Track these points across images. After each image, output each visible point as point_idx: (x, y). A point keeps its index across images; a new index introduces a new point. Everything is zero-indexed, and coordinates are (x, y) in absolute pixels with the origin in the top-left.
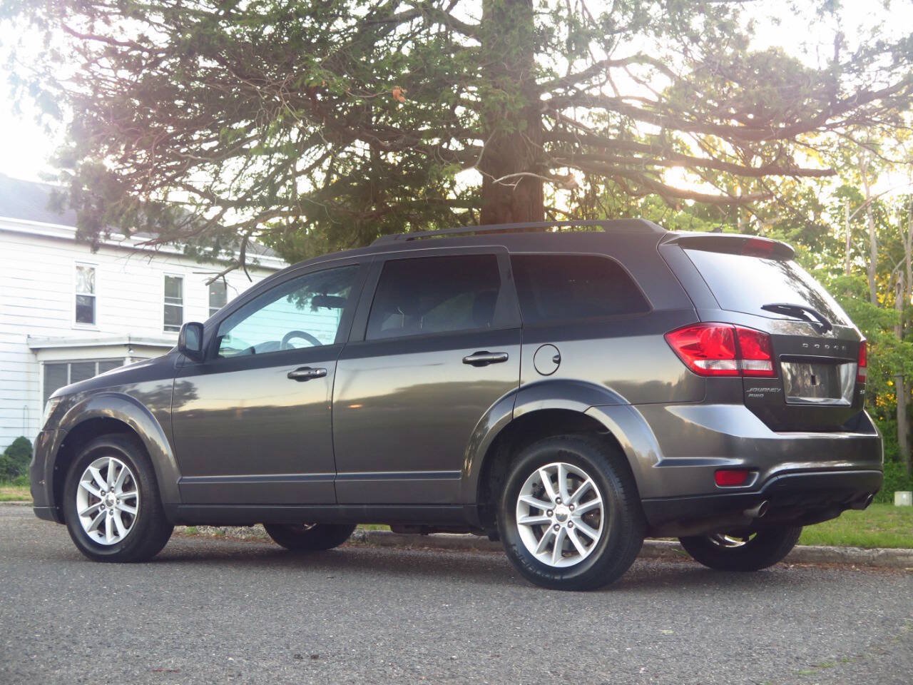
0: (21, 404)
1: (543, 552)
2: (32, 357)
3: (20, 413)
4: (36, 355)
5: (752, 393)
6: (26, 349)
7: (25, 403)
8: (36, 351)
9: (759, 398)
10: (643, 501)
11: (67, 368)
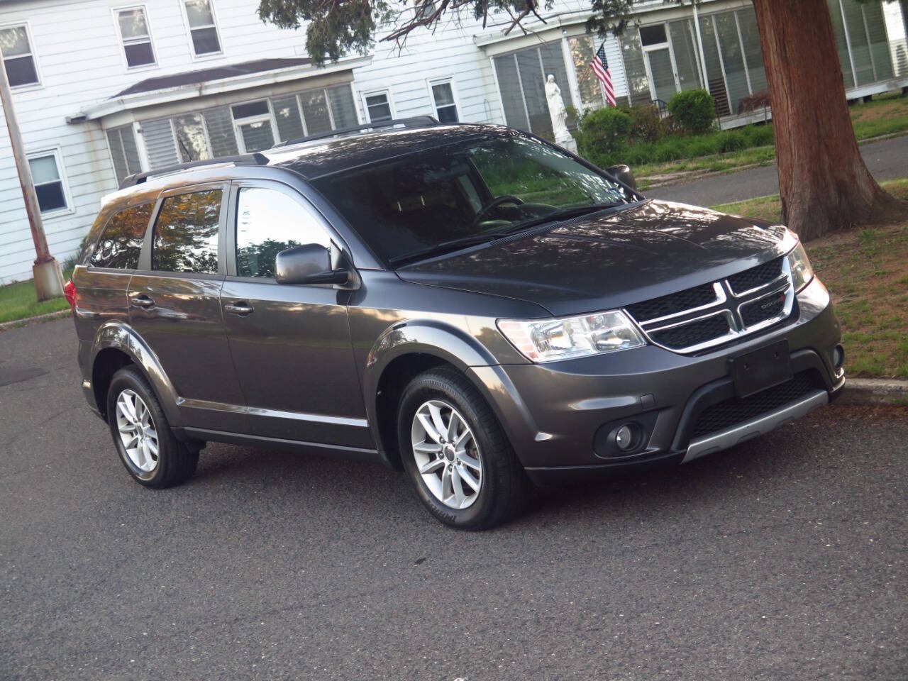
0: (481, 99)
2: (481, 55)
3: (482, 108)
4: (485, 51)
6: (474, 48)
7: (485, 97)
8: (483, 48)
11: (513, 58)
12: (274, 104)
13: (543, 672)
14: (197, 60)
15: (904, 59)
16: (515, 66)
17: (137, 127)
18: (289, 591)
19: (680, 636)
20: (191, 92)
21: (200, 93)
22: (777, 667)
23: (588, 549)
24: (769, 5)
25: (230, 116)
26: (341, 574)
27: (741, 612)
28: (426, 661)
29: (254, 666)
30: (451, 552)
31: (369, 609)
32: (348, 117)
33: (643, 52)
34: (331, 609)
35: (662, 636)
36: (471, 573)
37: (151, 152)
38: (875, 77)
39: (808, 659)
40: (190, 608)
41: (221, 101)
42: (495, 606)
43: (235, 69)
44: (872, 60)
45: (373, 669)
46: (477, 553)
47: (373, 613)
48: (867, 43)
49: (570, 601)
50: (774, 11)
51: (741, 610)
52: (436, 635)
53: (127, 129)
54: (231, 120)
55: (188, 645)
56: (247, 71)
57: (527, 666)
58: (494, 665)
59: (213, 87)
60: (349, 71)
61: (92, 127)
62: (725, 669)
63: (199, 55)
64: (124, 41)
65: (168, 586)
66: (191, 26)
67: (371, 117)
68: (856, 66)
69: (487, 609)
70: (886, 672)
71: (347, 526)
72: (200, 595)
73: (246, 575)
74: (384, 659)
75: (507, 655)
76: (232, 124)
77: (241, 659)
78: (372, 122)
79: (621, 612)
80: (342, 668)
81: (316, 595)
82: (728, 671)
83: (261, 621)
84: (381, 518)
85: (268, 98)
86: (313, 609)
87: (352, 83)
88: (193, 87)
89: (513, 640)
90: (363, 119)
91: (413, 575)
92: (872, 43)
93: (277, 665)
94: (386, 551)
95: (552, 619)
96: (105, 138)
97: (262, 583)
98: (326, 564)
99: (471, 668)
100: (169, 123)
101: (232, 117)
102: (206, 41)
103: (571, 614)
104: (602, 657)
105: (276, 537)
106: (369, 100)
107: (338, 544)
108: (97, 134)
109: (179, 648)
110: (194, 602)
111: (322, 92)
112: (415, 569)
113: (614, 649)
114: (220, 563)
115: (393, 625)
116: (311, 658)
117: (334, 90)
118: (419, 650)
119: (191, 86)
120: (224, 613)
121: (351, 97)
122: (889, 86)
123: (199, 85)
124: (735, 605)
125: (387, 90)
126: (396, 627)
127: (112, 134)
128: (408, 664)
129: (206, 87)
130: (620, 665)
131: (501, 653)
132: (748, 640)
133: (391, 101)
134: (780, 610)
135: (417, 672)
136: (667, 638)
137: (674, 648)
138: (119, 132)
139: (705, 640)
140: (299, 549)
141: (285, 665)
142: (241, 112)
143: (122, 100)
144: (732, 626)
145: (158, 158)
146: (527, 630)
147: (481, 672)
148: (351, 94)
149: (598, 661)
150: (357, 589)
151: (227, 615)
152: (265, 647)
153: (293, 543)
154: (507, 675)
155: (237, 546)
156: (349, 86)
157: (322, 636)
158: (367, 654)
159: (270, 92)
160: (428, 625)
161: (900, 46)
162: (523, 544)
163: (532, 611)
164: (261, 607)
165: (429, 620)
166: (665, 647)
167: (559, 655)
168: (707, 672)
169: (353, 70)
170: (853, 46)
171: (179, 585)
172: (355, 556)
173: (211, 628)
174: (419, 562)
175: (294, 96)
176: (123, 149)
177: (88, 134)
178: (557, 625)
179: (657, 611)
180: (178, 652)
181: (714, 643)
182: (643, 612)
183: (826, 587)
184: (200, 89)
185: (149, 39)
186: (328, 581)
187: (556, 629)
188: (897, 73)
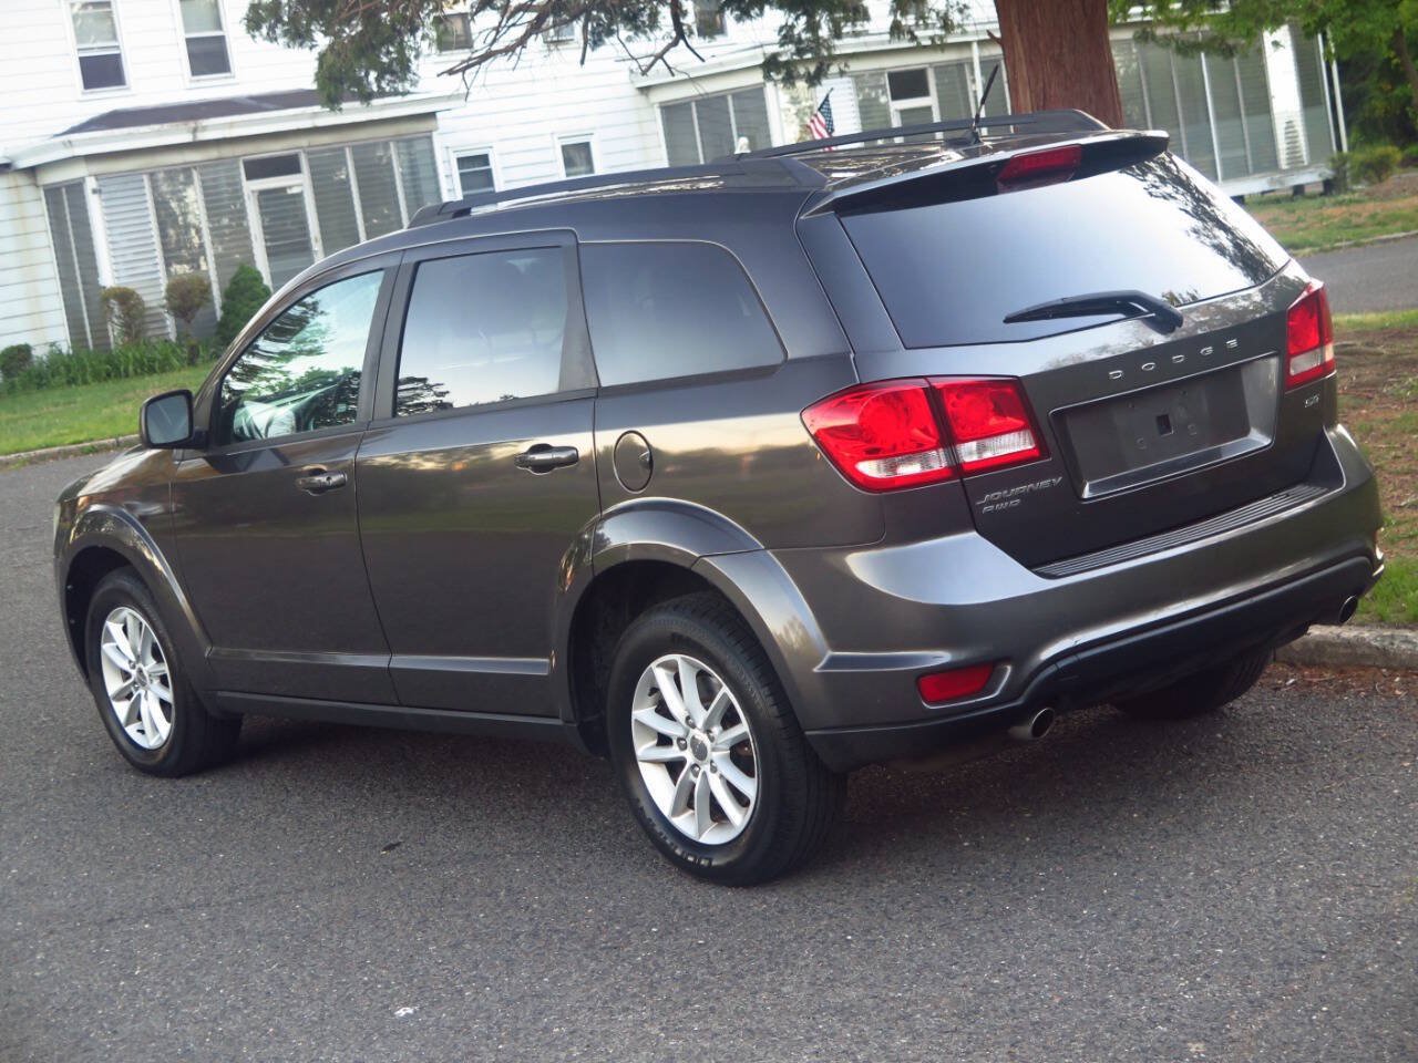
1: (684, 811)
2: (641, 99)
4: (647, 95)
5: (990, 502)
6: (630, 90)
8: (645, 90)
9: (1010, 509)
10: (807, 733)
11: (690, 109)
12: (310, 160)
13: (526, 1003)
14: (193, 85)
15: (1296, 142)
16: (692, 121)
17: (91, 184)
18: (195, 883)
19: (728, 959)
20: (178, 134)
21: (195, 136)
22: (847, 1005)
23: (633, 838)
24: (1025, 53)
25: (240, 174)
26: (274, 860)
27: (820, 930)
28: (365, 983)
29: (122, 983)
30: (439, 836)
31: (302, 911)
32: (426, 187)
33: (892, 110)
34: (248, 910)
35: (703, 960)
36: (458, 866)
37: (112, 225)
38: (1251, 168)
39: (892, 994)
40: (47, 901)
41: (227, 152)
42: (482, 911)
43: (254, 103)
44: (1247, 142)
45: (290, 993)
46: (475, 838)
47: (308, 915)
48: (1240, 115)
49: (588, 908)
50: (1031, 61)
51: (822, 927)
52: (390, 948)
53: (76, 188)
54: (241, 180)
55: (34, 953)
56: (271, 107)
57: (506, 994)
58: (460, 992)
59: (215, 128)
60: (432, 115)
61: (22, 180)
62: (775, 1005)
63: (196, 78)
64: (79, 50)
65: (22, 870)
66: (186, 32)
67: (464, 189)
68: (1223, 147)
69: (469, 915)
70: (992, 1014)
71: (299, 795)
72: (65, 885)
73: (137, 860)
74: (308, 979)
75: (482, 978)
76: (241, 189)
77: (104, 974)
78: (464, 197)
79: (655, 926)
80: (246, 989)
81: (231, 891)
82: (779, 1008)
83: (146, 923)
84: (350, 785)
85: (300, 150)
86: (224, 909)
87: (434, 134)
88: (183, 127)
89: (496, 959)
90: (449, 190)
91: (376, 865)
92: (1247, 115)
93: (156, 983)
94: (347, 830)
95: (557, 931)
96: (40, 199)
97: (158, 869)
98: (256, 846)
99: (427, 994)
100: (142, 180)
101: (243, 176)
102: (208, 56)
103: (585, 925)
104: (612, 985)
105: (193, 807)
106: (462, 162)
107: (280, 819)
108: (29, 193)
109: (19, 958)
110: (55, 893)
111: (386, 145)
112: (381, 856)
113: (632, 975)
114: (104, 841)
115: (332, 933)
116: (205, 975)
117: (407, 142)
118: (360, 968)
119: (181, 125)
120: (95, 909)
121: (433, 157)
122: (1272, 182)
123: (192, 124)
124: (815, 919)
125: (491, 147)
126: (336, 936)
127: (52, 193)
128: (340, 986)
129: (204, 129)
130: (634, 995)
131: (475, 976)
132: (818, 968)
133: (495, 164)
134: (874, 928)
135: (349, 998)
136: (709, 961)
137: (714, 975)
138: (64, 190)
139: (761, 966)
140: (222, 825)
141: (167, 984)
142: (257, 169)
143: (70, 142)
144: (802, 949)
145: (121, 234)
146: (518, 945)
147: (439, 1001)
148: (432, 151)
149: (604, 991)
150: (292, 883)
151: (98, 913)
152: (144, 959)
153: (215, 816)
154: (474, 1005)
155: (134, 818)
156: (430, 138)
157: (227, 946)
158: (285, 972)
159: (304, 142)
160: (381, 934)
161: (1290, 122)
162: (543, 827)
163: (531, 919)
164: (149, 904)
165: (384, 928)
166: (703, 974)
167: (554, 980)
168: (750, 1008)
169: (438, 115)
170: (1219, 117)
171: (39, 870)
172: (301, 836)
173: (72, 930)
174: (390, 848)
175: (342, 149)
176: (68, 218)
177: (13, 191)
178: (562, 940)
179: (706, 925)
180: (17, 962)
181: (771, 970)
182: (685, 925)
183: (946, 900)
184: (195, 131)
185: (118, 47)
186: (254, 870)
187: (558, 945)
188: (1284, 164)
